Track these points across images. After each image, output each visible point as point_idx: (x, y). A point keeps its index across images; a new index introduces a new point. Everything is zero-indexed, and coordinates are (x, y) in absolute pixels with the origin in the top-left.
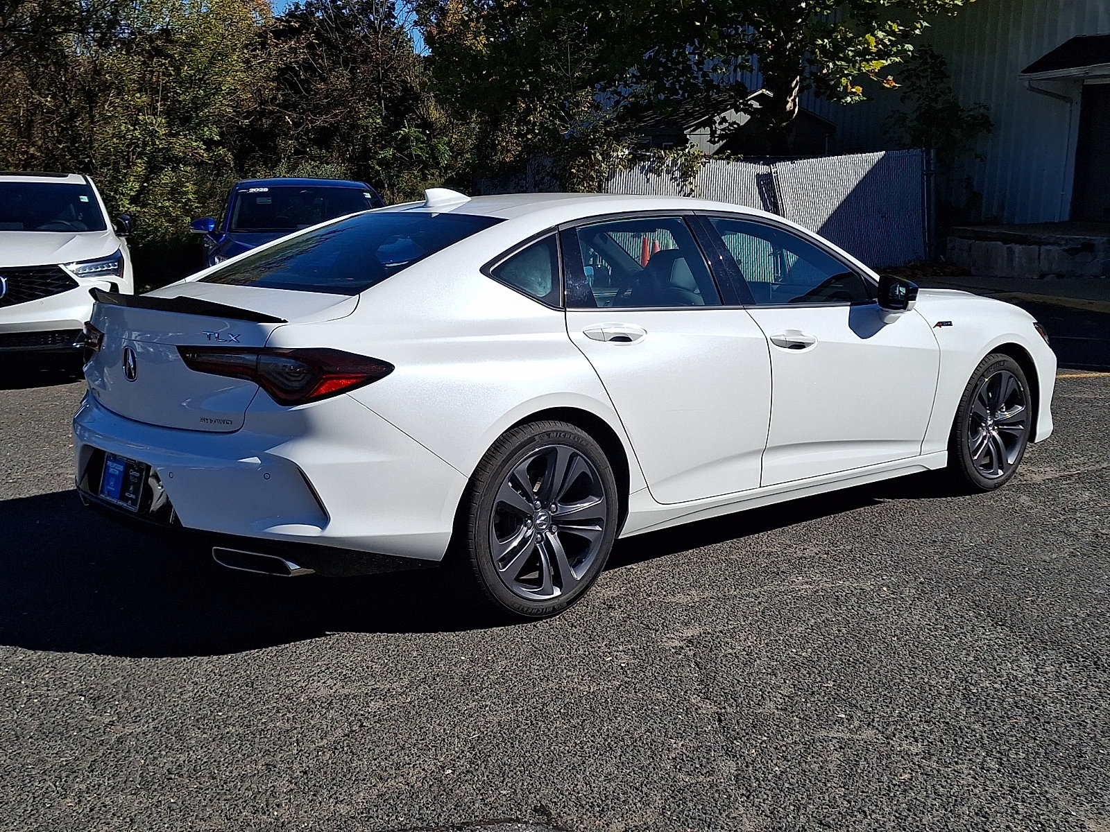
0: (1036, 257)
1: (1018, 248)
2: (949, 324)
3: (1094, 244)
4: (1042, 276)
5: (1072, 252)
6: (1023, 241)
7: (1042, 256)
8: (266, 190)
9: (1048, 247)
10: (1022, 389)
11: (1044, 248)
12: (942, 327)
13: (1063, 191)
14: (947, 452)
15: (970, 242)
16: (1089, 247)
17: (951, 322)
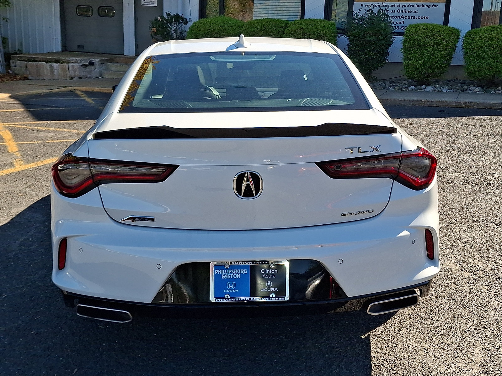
0: (67, 69)
1: (55, 65)
3: (94, 63)
4: (72, 78)
5: (85, 66)
6: (57, 61)
7: (70, 69)
9: (72, 64)
11: (70, 65)
13: (55, 37)
15: (26, 62)
16: (92, 64)
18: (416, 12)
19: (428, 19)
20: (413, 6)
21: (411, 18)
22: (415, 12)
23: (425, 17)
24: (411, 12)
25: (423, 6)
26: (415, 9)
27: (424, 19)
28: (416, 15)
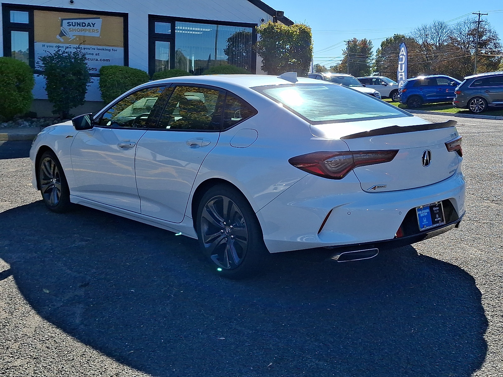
18: (98, 55)
19: (109, 61)
20: (94, 49)
21: (94, 60)
22: (96, 55)
23: (106, 60)
24: (93, 54)
25: (104, 50)
26: (97, 52)
27: (106, 61)
28: (98, 58)
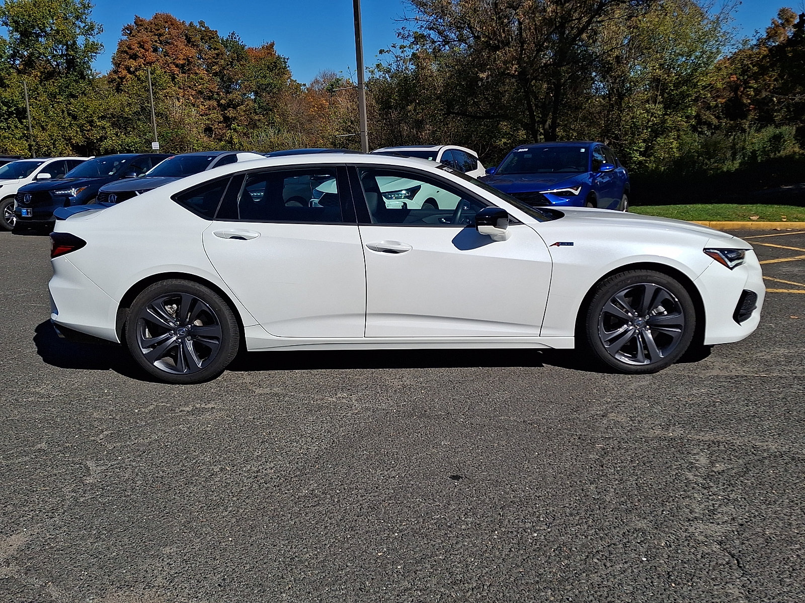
2: (571, 244)
8: (527, 150)
10: (677, 300)
12: (560, 246)
14: (574, 338)
17: (573, 243)
